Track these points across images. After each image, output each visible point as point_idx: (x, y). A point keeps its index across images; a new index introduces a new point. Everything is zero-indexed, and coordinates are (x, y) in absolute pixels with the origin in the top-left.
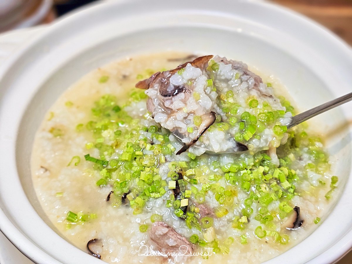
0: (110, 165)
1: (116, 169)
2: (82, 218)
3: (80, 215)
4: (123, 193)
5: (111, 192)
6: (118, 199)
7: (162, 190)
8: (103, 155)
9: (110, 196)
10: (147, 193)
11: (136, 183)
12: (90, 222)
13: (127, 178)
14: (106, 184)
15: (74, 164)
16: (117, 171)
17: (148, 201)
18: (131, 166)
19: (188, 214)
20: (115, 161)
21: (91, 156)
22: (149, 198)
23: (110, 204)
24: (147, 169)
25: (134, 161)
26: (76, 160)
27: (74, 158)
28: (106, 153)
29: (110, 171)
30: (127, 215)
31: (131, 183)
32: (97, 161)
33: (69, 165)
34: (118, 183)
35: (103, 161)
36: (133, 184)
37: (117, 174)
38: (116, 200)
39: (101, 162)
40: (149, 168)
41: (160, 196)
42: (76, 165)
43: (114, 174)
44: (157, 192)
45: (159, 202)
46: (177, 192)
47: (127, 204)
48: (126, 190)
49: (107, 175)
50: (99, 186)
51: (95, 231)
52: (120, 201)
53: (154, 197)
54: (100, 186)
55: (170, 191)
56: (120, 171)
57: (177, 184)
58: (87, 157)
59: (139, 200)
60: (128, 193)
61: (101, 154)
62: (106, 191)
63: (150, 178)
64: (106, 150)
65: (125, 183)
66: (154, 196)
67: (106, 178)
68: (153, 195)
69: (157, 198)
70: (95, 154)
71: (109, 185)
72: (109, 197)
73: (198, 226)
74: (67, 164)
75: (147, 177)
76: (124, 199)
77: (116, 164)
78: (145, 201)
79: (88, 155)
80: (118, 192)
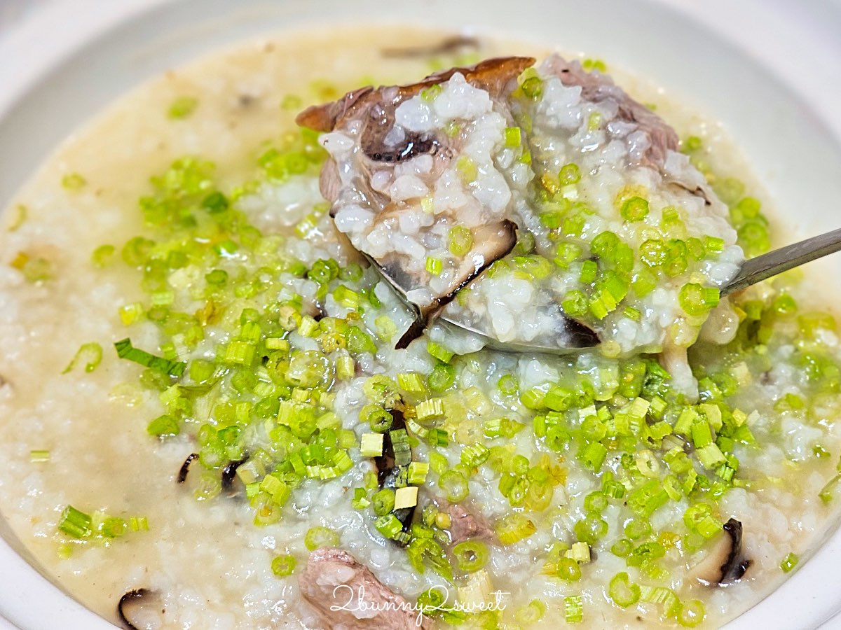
0: (189, 375)
1: (210, 388)
2: (104, 529)
3: (99, 519)
4: (227, 462)
5: (192, 455)
6: (212, 479)
7: (342, 460)
8: (171, 343)
9: (190, 468)
10: (297, 465)
11: (267, 432)
12: (126, 542)
13: (239, 417)
14: (178, 433)
15: (85, 366)
16: (211, 394)
17: (300, 488)
18: (252, 384)
19: (417, 530)
20: (206, 364)
21: (134, 344)
22: (303, 481)
23: (187, 490)
24: (300, 395)
25: (261, 368)
26: (90, 357)
27: (83, 348)
28: (178, 339)
29: (189, 394)
30: (236, 524)
31: (250, 433)
32: (153, 361)
33: (69, 370)
34: (212, 429)
35: (169, 362)
36: (257, 435)
37: (211, 403)
38: (205, 480)
39: (164, 365)
40: (305, 392)
41: (334, 476)
42: (88, 370)
43: (202, 405)
44: (327, 463)
45: (333, 492)
46: (385, 466)
47: (238, 494)
48: (234, 453)
49: (179, 403)
50: (154, 436)
51: (141, 568)
52: (217, 485)
53: (318, 479)
54: (159, 436)
55: (366, 462)
56: (220, 395)
57: (387, 444)
58: (124, 348)
59: (273, 483)
60: (242, 462)
61: (166, 341)
62: (178, 452)
63: (306, 422)
64: (181, 329)
65: (232, 430)
66: (317, 475)
67: (179, 412)
68: (314, 471)
69: (325, 482)
70: (148, 339)
71: (185, 437)
72: (184, 471)
73: (442, 566)
74: (63, 368)
75: (300, 419)
76: (229, 478)
77: (207, 373)
78: (289, 486)
79: (128, 342)
80: (213, 457)
